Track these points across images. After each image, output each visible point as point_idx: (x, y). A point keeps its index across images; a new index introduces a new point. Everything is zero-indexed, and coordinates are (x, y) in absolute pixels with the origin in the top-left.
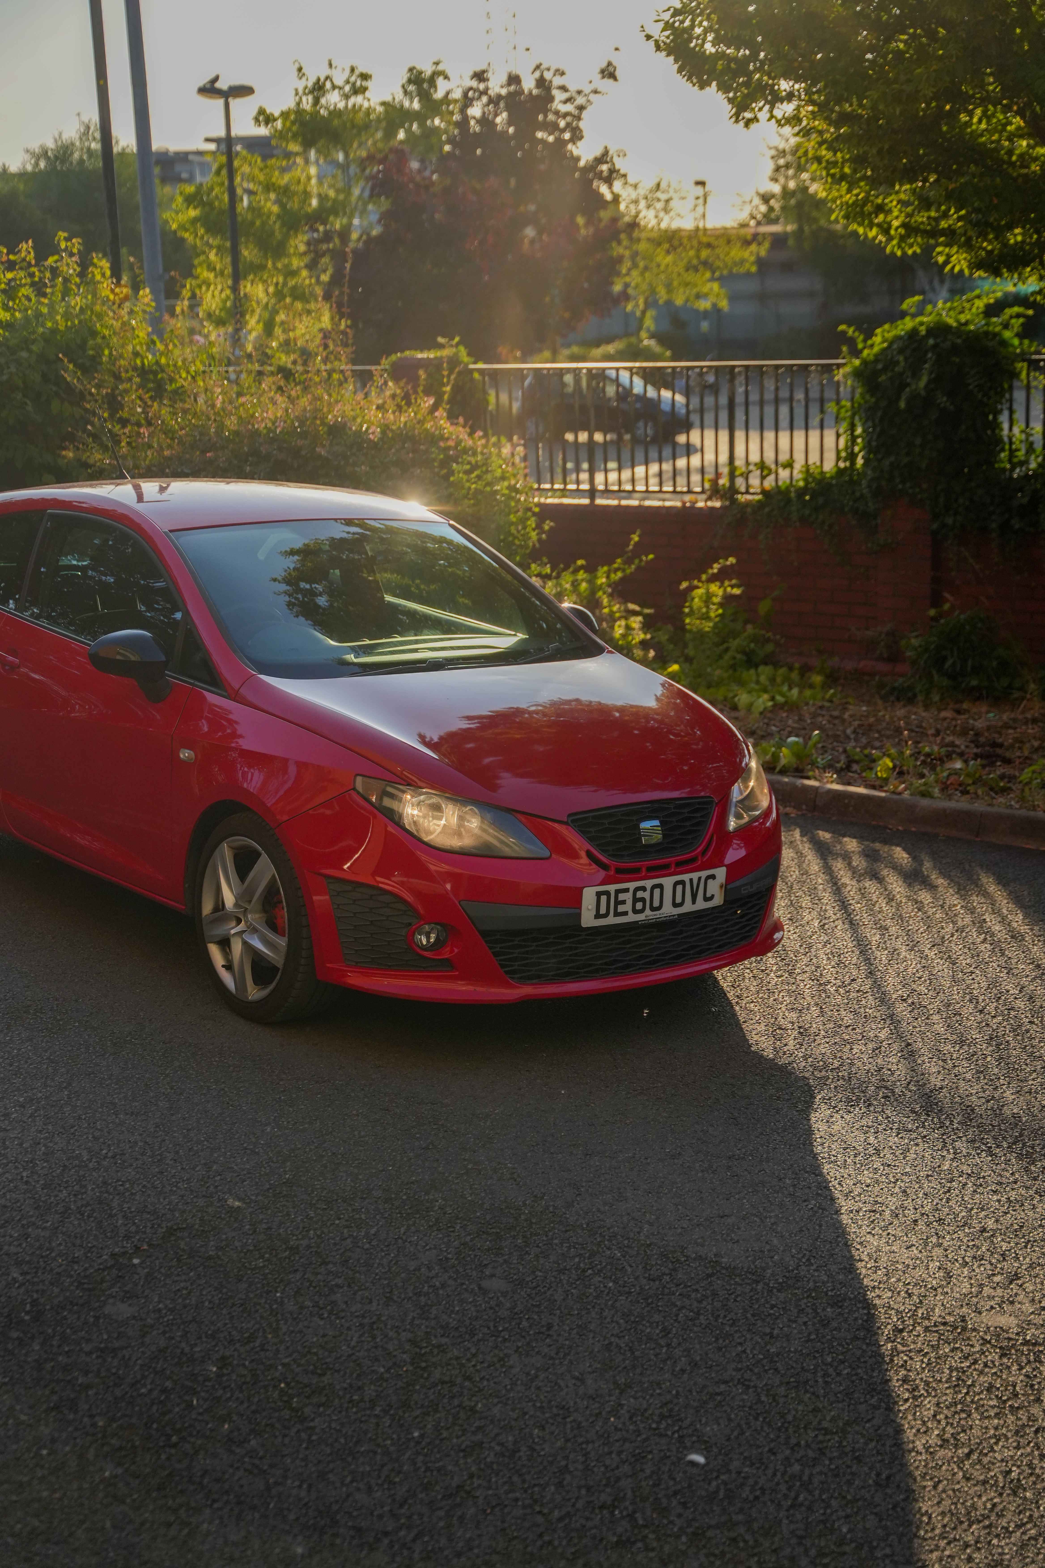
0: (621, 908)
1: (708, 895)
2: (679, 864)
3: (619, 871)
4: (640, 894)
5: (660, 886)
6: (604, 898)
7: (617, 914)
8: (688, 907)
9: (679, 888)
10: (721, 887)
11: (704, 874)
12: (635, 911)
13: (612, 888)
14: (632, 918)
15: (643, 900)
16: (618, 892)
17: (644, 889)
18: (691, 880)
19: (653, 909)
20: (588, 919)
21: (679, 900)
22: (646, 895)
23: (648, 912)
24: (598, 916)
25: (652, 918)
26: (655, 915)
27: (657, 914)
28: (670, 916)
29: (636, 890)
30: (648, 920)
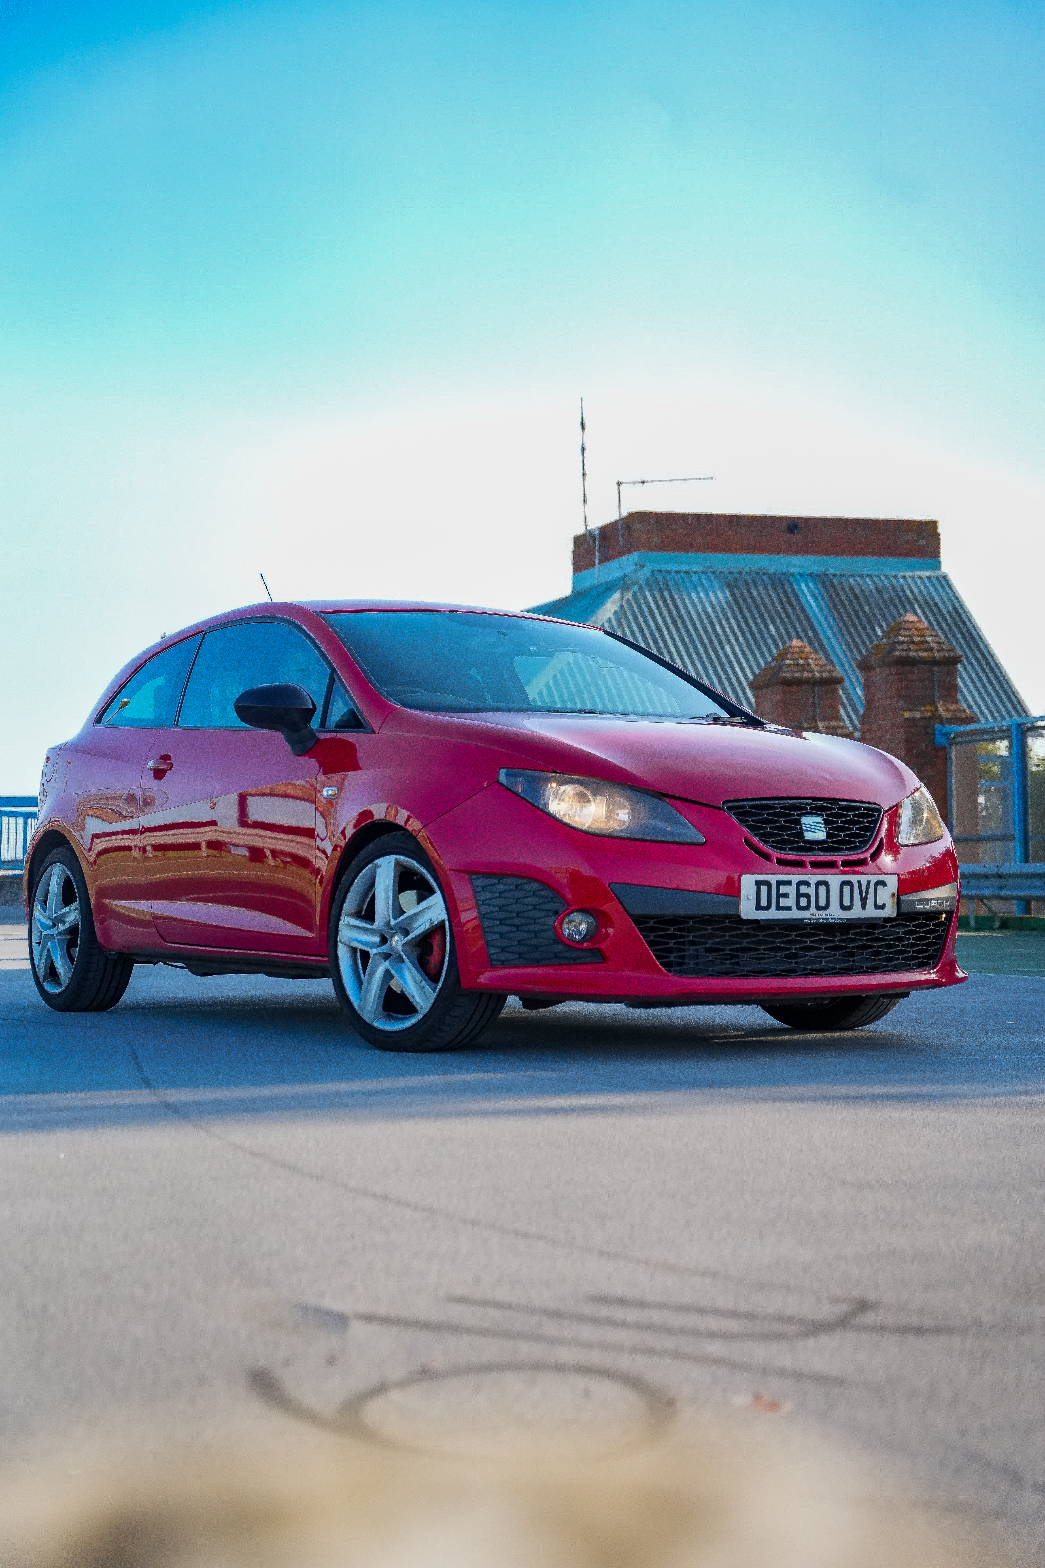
0: (783, 902)
1: (879, 903)
2: (845, 864)
3: (780, 861)
4: (804, 889)
5: (826, 883)
6: (764, 889)
7: (779, 908)
8: (857, 912)
9: (847, 889)
10: (893, 895)
11: (873, 879)
12: (799, 907)
13: (773, 878)
14: (796, 914)
15: (807, 896)
16: (779, 883)
17: (807, 884)
18: (859, 883)
19: (818, 908)
20: (747, 910)
21: (846, 902)
22: (811, 891)
23: (813, 910)
24: (758, 907)
25: (818, 917)
26: (821, 915)
27: (824, 914)
28: (838, 919)
29: (800, 883)
30: (814, 919)
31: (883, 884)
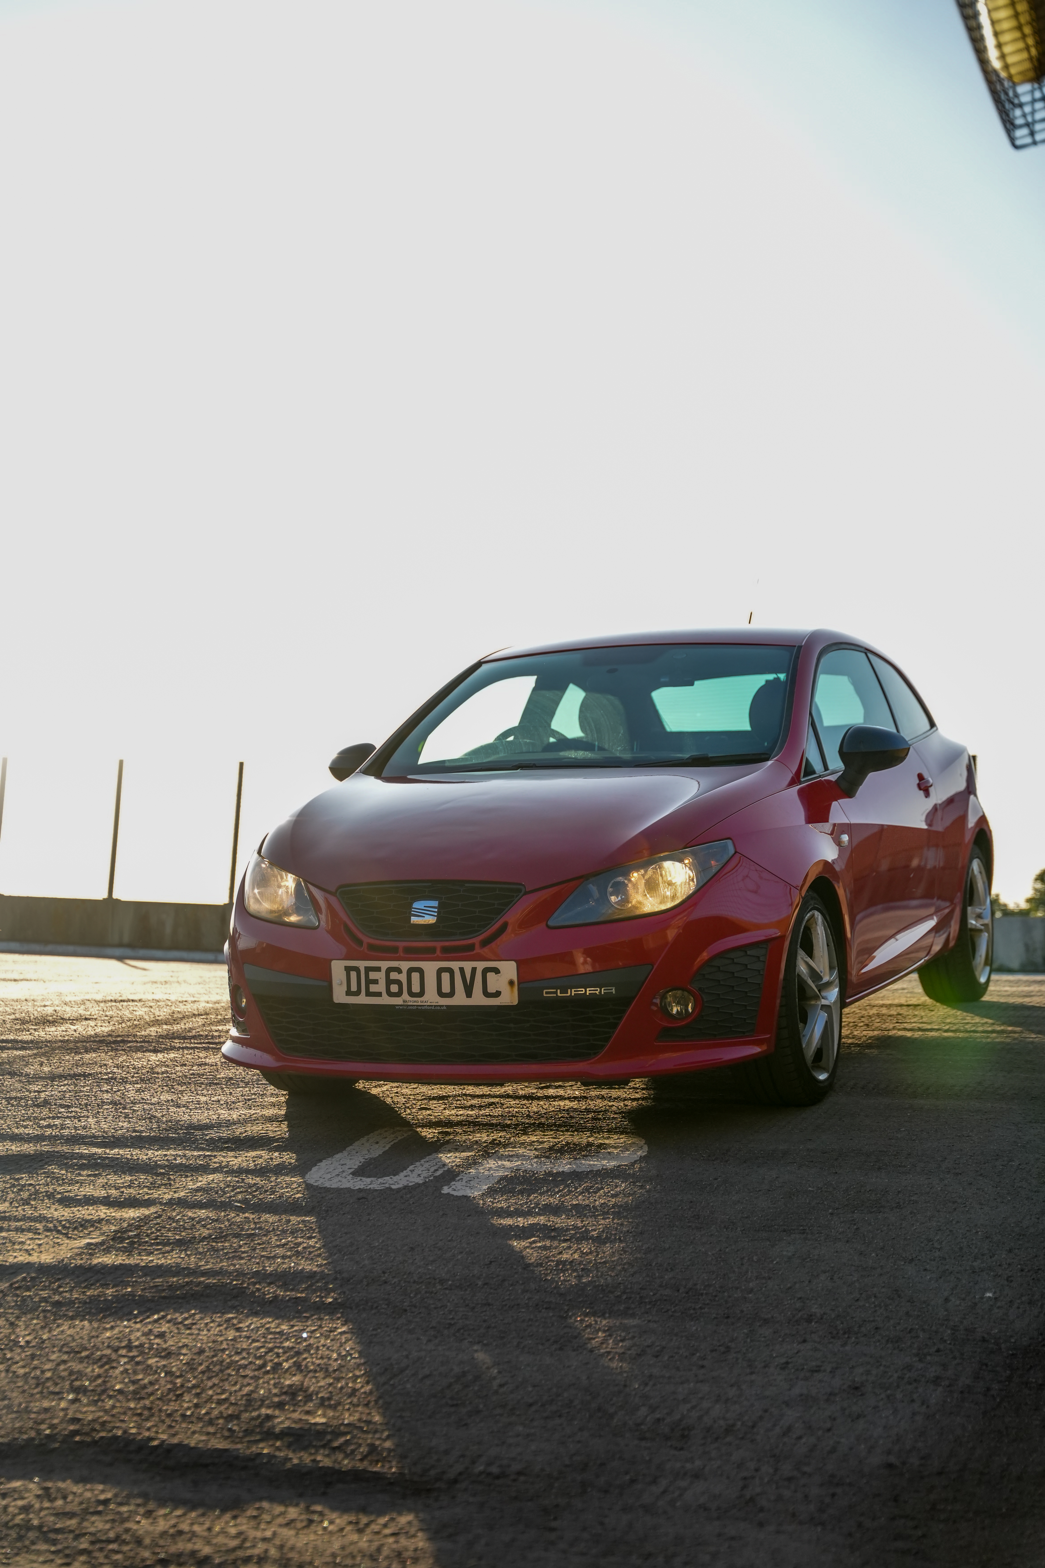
0: (373, 988)
1: (491, 989)
2: (445, 950)
3: (371, 947)
4: (394, 976)
5: (419, 970)
6: (353, 975)
7: (369, 994)
8: (460, 999)
9: (446, 977)
10: (511, 983)
11: (481, 965)
12: (390, 994)
13: (362, 964)
14: (386, 1000)
15: (399, 982)
16: (368, 970)
17: (399, 971)
18: (462, 970)
19: (411, 994)
20: (340, 996)
21: (446, 989)
22: (403, 978)
23: (405, 995)
24: (349, 993)
25: (411, 1004)
26: (415, 1002)
27: (418, 1001)
28: (435, 1006)
29: (389, 970)
30: (408, 1006)
31: (496, 971)
